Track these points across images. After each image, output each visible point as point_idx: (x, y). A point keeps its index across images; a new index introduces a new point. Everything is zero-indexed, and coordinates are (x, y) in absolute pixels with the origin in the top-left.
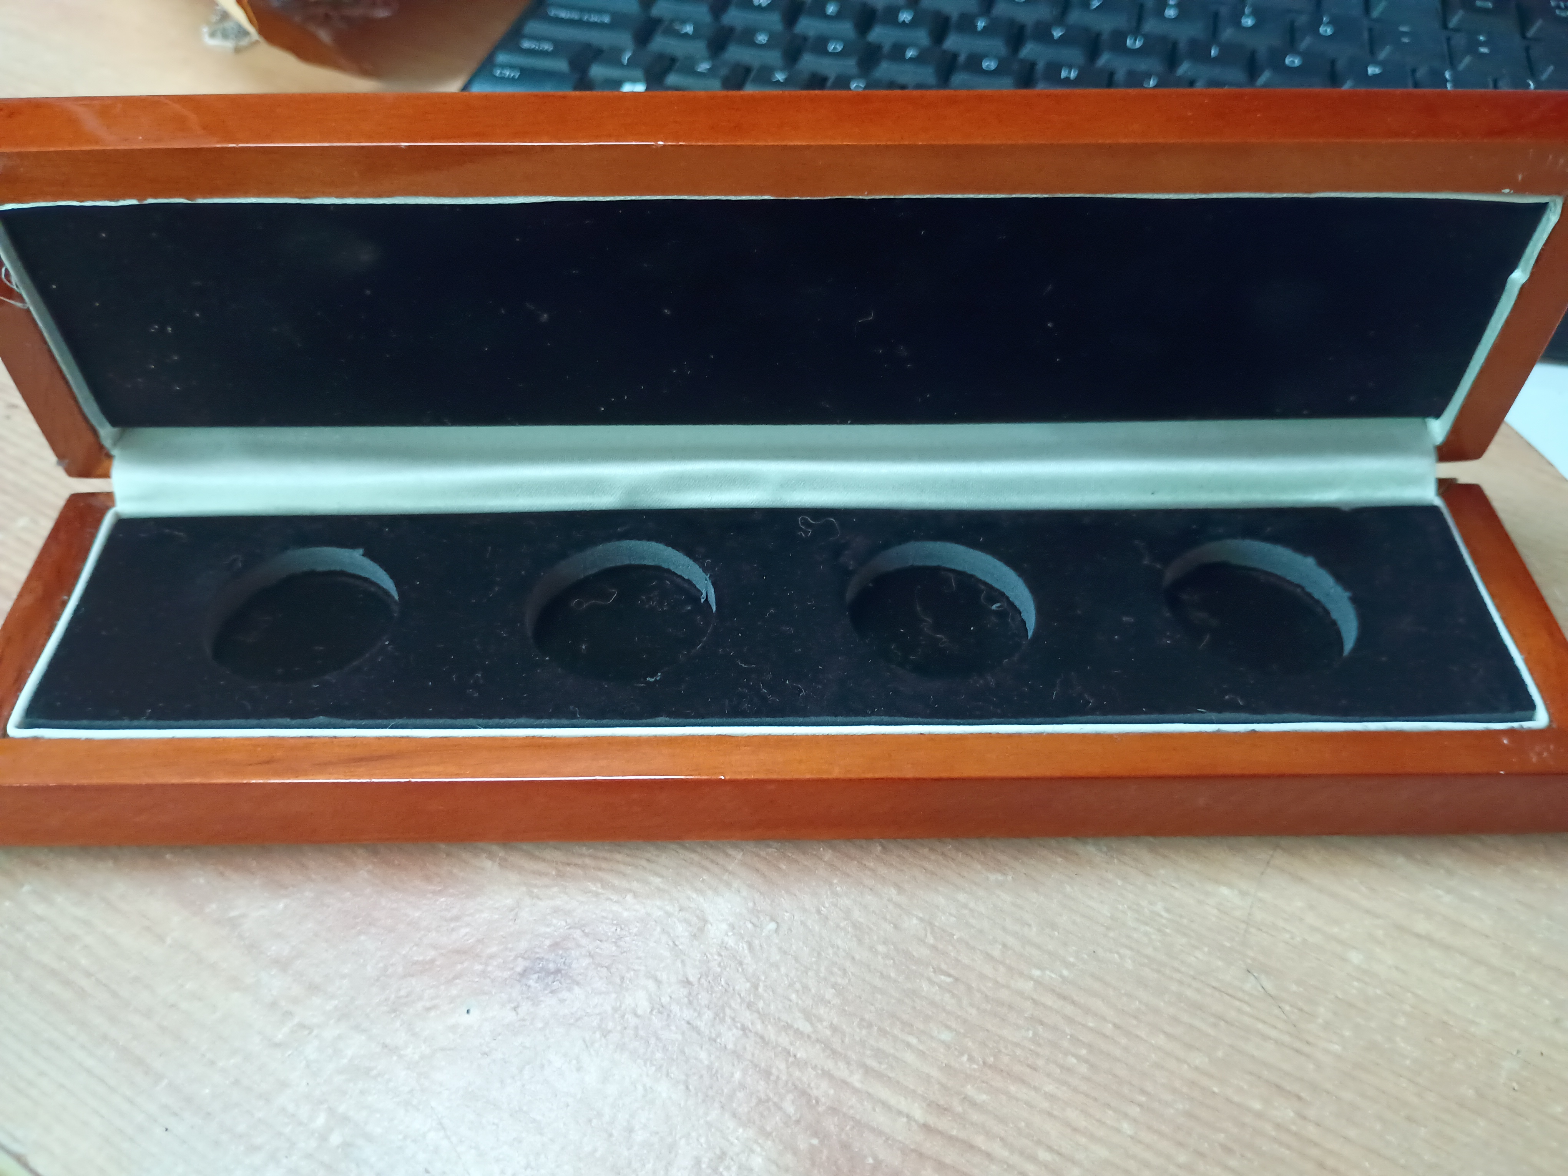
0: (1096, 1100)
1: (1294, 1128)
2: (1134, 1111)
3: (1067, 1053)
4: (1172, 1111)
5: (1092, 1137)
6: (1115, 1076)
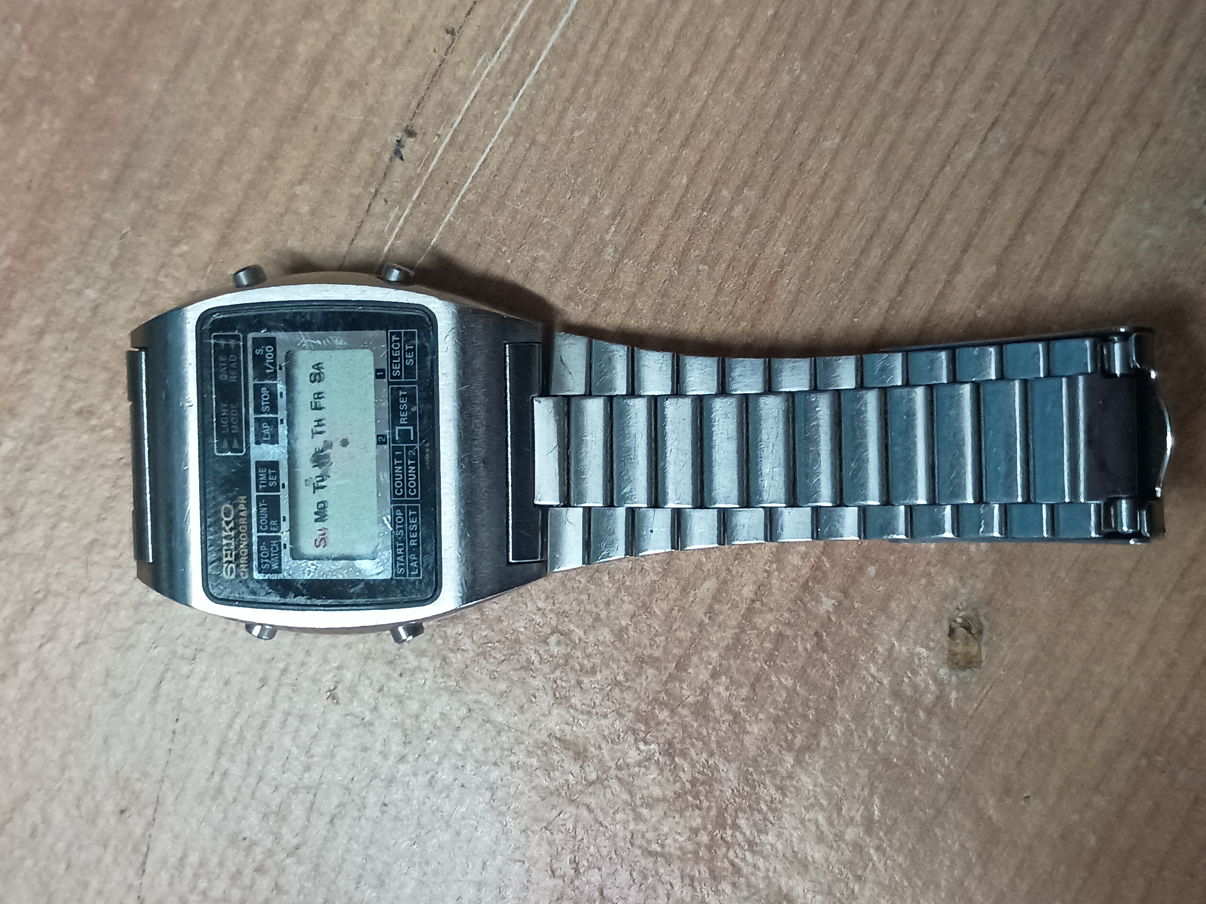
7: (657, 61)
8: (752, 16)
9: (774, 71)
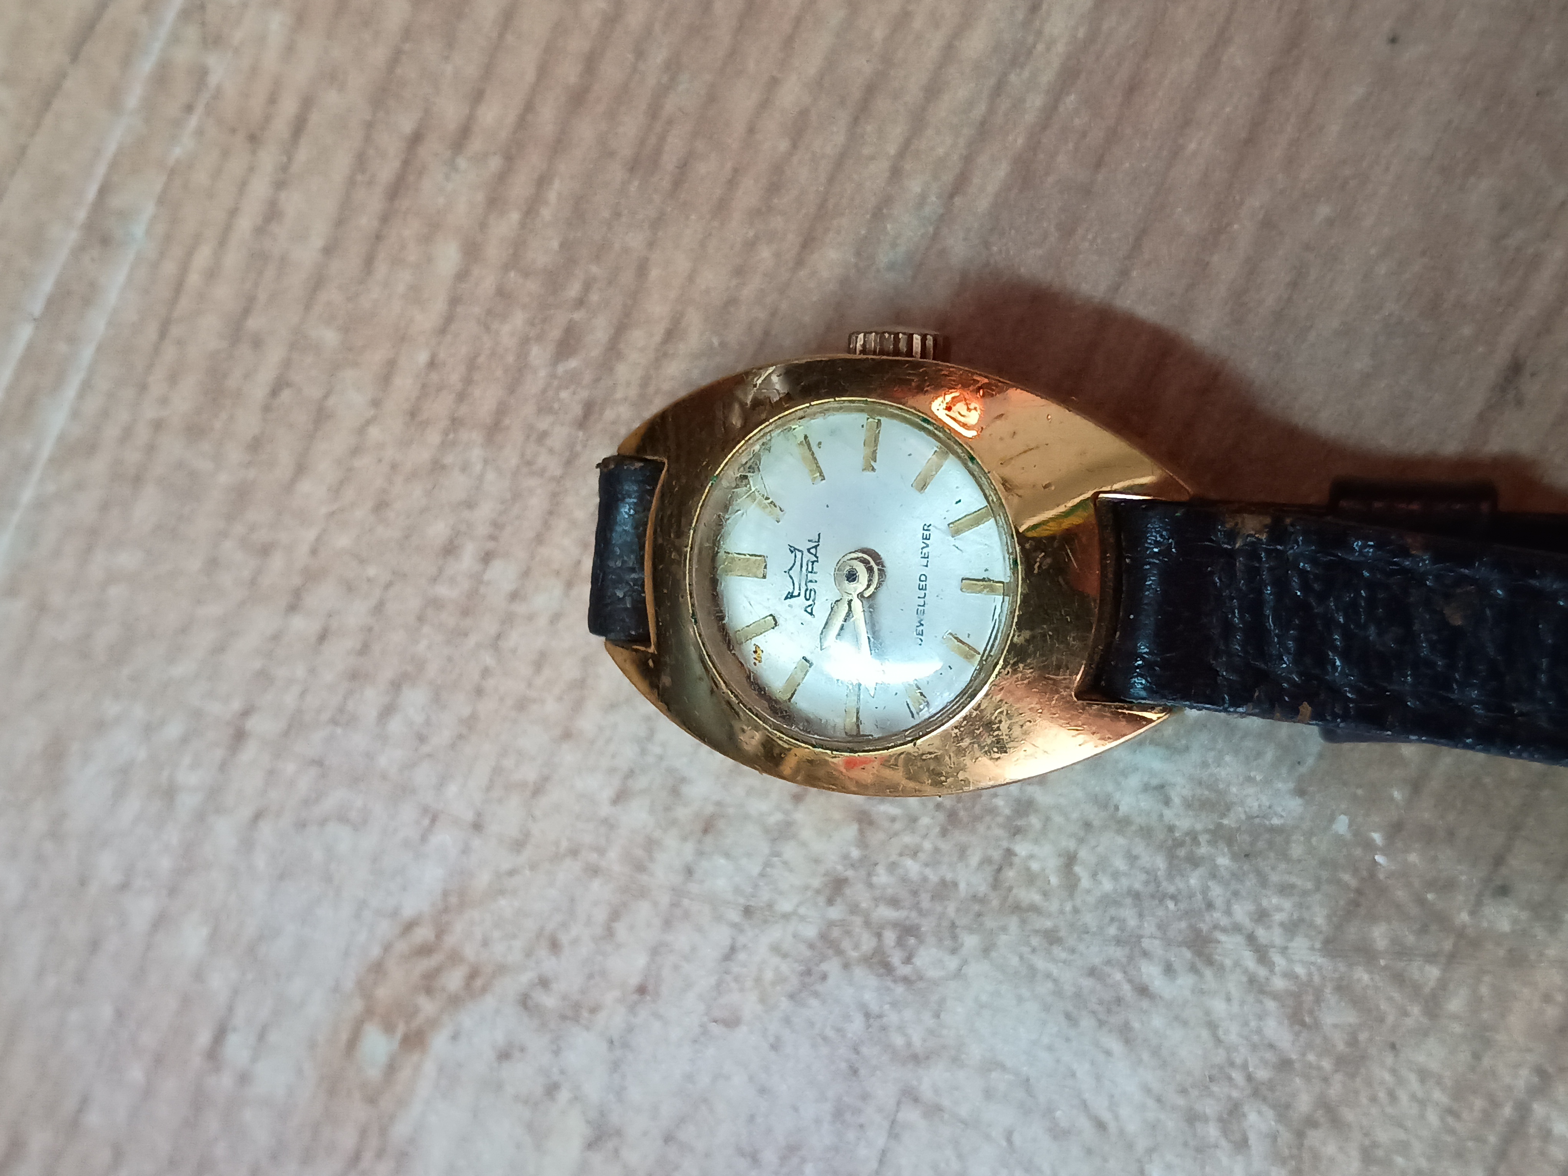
7: (235, 454)
8: (390, 367)
9: (437, 467)
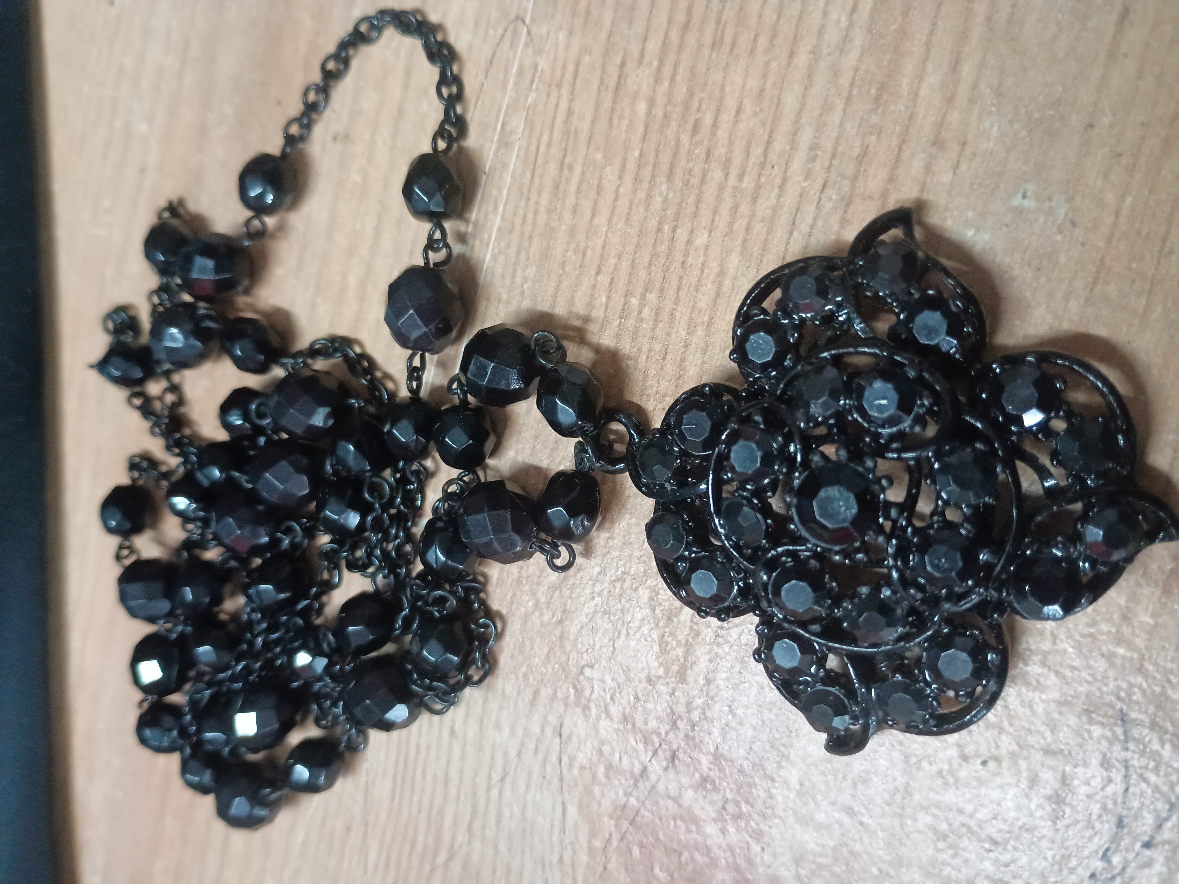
0: (681, 278)
1: (655, 64)
2: (682, 234)
3: (640, 319)
4: (671, 195)
5: (721, 273)
6: (650, 263)
